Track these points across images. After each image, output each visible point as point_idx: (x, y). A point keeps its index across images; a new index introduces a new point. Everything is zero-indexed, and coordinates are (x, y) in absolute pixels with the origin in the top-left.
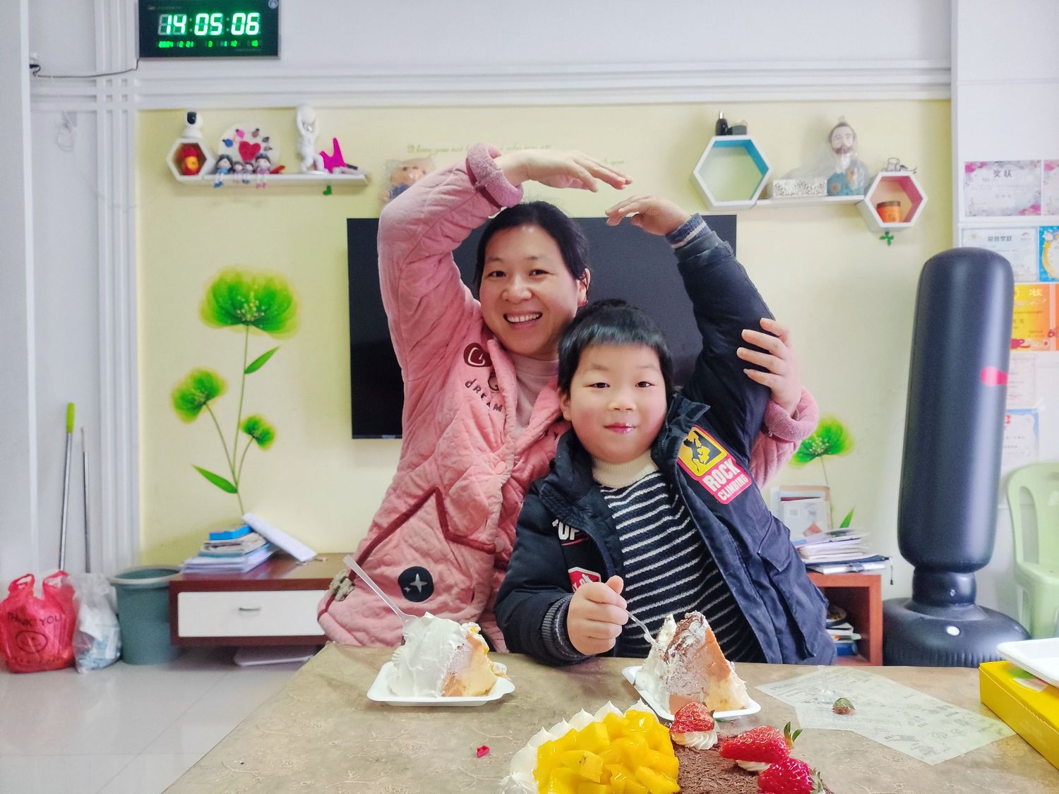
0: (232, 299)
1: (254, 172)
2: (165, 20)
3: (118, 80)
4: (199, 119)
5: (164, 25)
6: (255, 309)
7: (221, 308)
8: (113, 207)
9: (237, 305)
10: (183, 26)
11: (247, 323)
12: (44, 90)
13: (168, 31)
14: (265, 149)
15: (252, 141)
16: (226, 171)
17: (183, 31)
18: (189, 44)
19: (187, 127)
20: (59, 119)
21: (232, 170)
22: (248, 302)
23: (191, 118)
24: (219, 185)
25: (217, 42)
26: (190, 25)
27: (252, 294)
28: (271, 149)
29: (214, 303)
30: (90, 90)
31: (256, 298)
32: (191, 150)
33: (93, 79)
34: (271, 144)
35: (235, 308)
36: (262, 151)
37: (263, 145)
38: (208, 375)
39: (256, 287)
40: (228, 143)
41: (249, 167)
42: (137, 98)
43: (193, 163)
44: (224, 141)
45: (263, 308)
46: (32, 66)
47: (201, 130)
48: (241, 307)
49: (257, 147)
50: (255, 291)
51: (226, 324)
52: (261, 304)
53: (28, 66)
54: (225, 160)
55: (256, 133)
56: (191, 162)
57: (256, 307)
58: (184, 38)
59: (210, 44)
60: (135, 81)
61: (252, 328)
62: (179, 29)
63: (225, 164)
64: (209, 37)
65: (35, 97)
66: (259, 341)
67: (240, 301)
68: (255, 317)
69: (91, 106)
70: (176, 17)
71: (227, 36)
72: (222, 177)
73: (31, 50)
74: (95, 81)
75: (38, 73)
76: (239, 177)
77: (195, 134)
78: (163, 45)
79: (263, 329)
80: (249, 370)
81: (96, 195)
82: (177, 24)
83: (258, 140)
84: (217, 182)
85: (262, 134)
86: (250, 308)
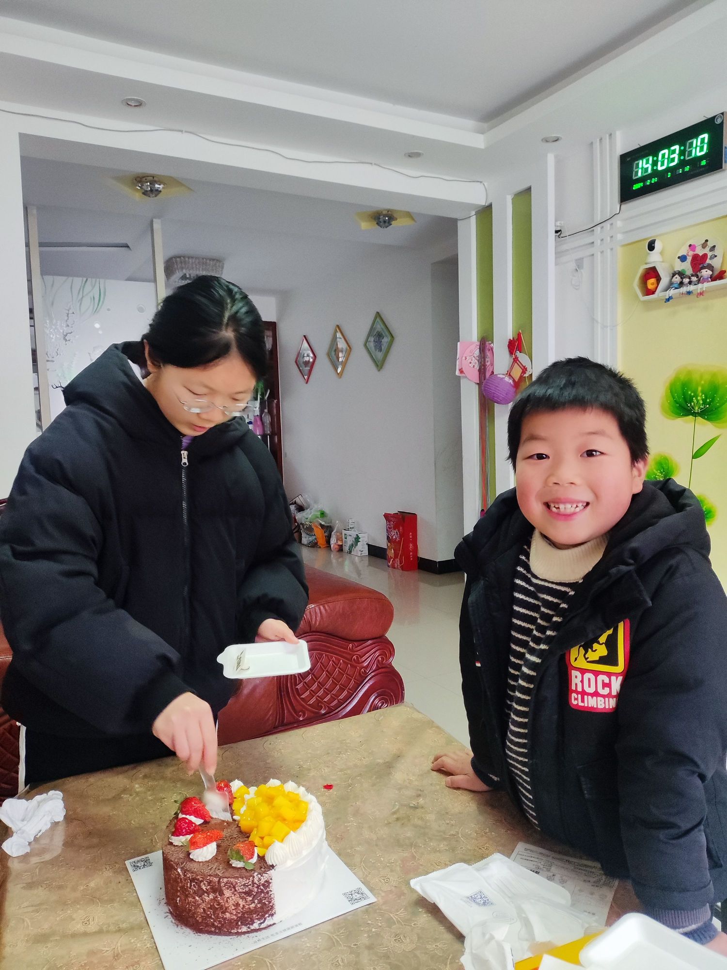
0: (684, 394)
1: (699, 281)
2: (638, 165)
3: (607, 225)
4: (658, 245)
5: (636, 170)
6: (701, 402)
7: (676, 402)
8: (604, 327)
9: (688, 399)
10: (649, 166)
11: (695, 414)
12: (565, 247)
13: (640, 175)
14: (711, 258)
15: (700, 252)
16: (676, 286)
17: (650, 171)
18: (654, 180)
19: (649, 254)
20: (573, 265)
21: (681, 284)
22: (696, 396)
23: (651, 247)
24: (668, 300)
25: (674, 171)
26: (655, 163)
27: (700, 389)
28: (716, 256)
29: (672, 399)
30: (589, 240)
31: (703, 392)
32: (652, 273)
33: (591, 229)
34: (716, 252)
35: (686, 402)
36: (708, 261)
37: (710, 254)
38: (666, 459)
39: (703, 382)
40: (683, 258)
41: (694, 279)
42: (620, 237)
43: (652, 284)
44: (679, 258)
45: (708, 400)
46: (557, 232)
47: (661, 253)
48: (691, 401)
49: (705, 255)
50: (703, 386)
51: (679, 415)
52: (706, 398)
53: (554, 232)
54: (677, 276)
55: (704, 245)
56: (651, 283)
57: (703, 400)
58: (650, 177)
59: (669, 175)
60: (619, 223)
61: (699, 419)
62: (647, 169)
63: (677, 279)
64: (668, 169)
65: (559, 254)
66: (704, 429)
67: (691, 394)
68: (702, 408)
69: (590, 251)
70: (645, 160)
71: (682, 164)
72: (672, 292)
73: (556, 221)
74: (593, 230)
75: (562, 235)
76: (684, 289)
77: (654, 259)
78: (636, 187)
79: (708, 419)
80: (695, 456)
81: (593, 320)
82: (645, 166)
83: (707, 251)
84: (667, 297)
85: (710, 244)
86: (698, 401)
